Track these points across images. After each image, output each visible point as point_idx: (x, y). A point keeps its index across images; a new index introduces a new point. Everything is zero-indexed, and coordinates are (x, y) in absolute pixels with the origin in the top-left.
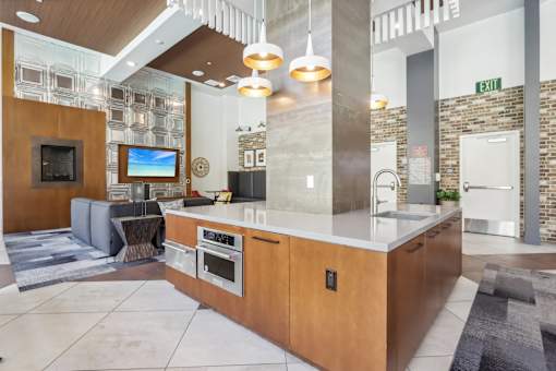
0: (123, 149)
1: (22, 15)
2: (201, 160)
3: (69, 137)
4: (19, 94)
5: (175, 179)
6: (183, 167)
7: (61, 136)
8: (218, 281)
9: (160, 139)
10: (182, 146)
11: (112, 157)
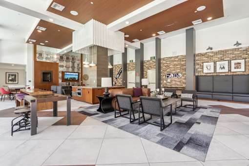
0: (63, 73)
1: (41, 44)
2: (86, 75)
3: (49, 70)
4: (38, 60)
5: (78, 81)
6: (80, 77)
7: (47, 70)
8: (79, 96)
9: (73, 69)
10: (80, 72)
11: (60, 75)
